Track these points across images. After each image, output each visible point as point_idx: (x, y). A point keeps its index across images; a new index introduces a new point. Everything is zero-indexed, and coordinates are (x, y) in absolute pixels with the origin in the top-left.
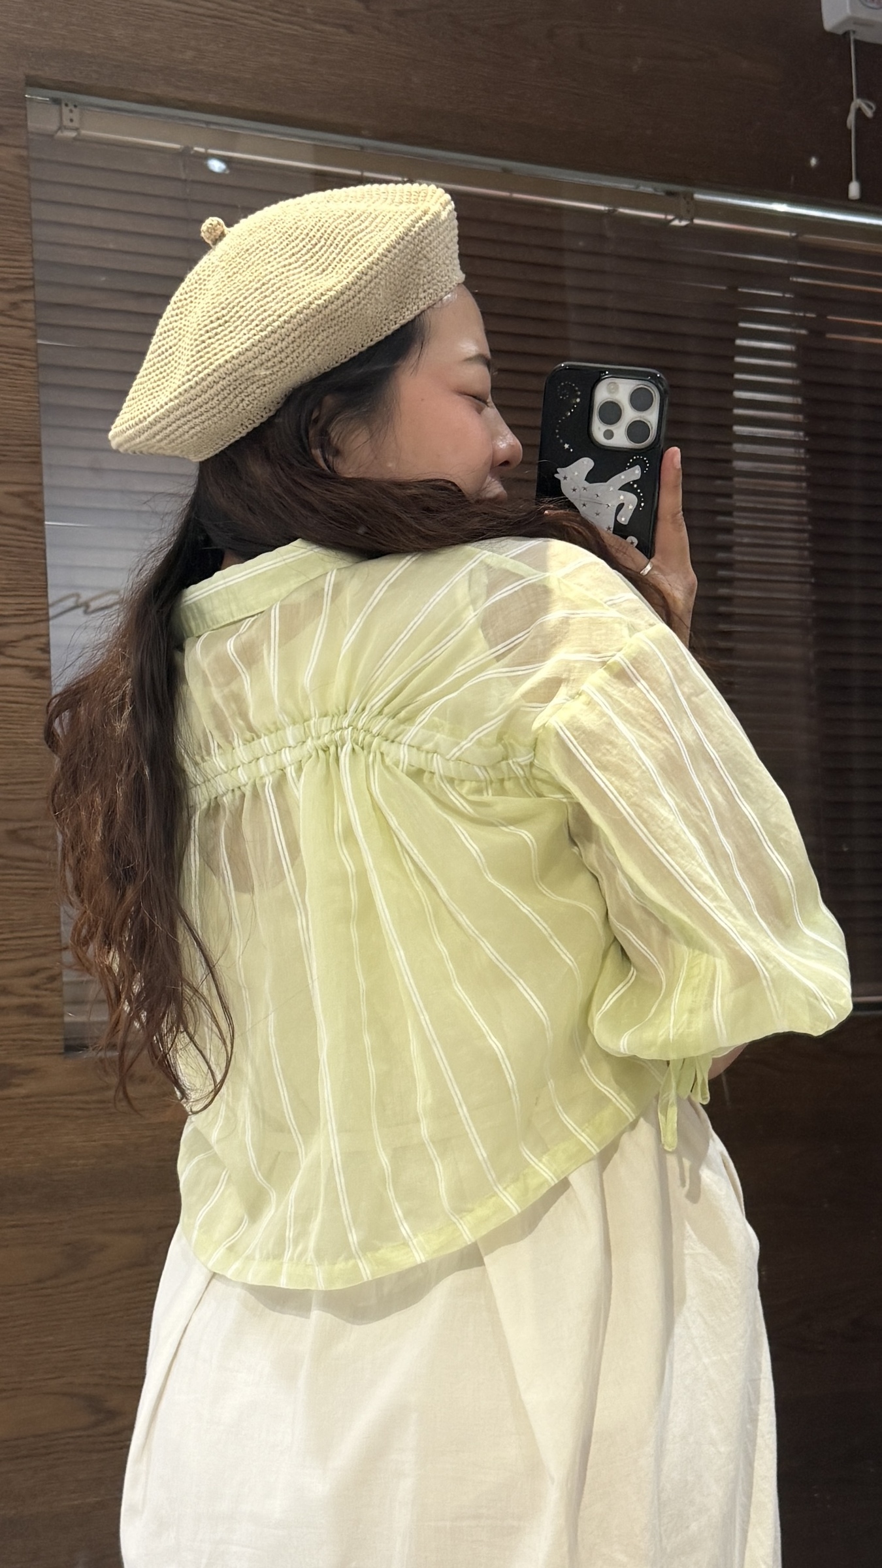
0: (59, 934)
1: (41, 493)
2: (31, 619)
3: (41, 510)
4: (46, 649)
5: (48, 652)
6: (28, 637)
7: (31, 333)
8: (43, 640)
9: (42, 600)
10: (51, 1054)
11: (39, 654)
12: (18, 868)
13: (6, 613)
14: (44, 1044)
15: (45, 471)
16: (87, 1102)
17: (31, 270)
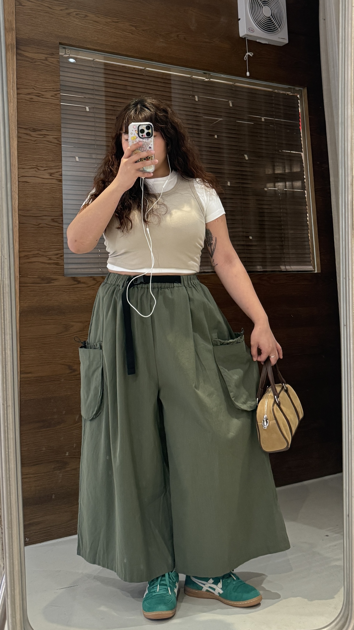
0: (63, 245)
1: (61, 138)
2: (58, 168)
3: (61, 142)
4: (61, 175)
5: (62, 176)
6: (57, 172)
7: (59, 101)
8: (61, 173)
9: (61, 163)
10: (61, 275)
11: (60, 176)
12: (54, 228)
13: (52, 166)
14: (59, 272)
15: (62, 133)
16: (69, 288)
17: (59, 87)
